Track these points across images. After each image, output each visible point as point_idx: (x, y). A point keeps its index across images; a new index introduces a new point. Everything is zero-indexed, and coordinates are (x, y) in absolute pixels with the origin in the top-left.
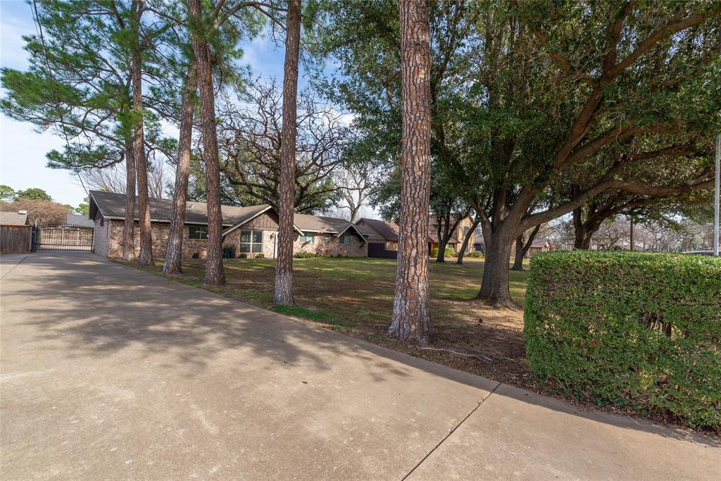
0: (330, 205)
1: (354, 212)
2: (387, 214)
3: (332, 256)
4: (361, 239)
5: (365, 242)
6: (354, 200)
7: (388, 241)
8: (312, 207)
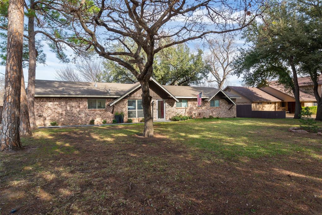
0: (201, 78)
1: (220, 84)
2: (250, 81)
3: (204, 118)
4: (229, 102)
5: (233, 105)
6: (220, 75)
7: (253, 102)
8: (187, 80)
